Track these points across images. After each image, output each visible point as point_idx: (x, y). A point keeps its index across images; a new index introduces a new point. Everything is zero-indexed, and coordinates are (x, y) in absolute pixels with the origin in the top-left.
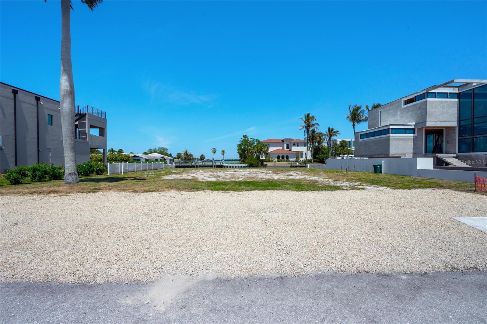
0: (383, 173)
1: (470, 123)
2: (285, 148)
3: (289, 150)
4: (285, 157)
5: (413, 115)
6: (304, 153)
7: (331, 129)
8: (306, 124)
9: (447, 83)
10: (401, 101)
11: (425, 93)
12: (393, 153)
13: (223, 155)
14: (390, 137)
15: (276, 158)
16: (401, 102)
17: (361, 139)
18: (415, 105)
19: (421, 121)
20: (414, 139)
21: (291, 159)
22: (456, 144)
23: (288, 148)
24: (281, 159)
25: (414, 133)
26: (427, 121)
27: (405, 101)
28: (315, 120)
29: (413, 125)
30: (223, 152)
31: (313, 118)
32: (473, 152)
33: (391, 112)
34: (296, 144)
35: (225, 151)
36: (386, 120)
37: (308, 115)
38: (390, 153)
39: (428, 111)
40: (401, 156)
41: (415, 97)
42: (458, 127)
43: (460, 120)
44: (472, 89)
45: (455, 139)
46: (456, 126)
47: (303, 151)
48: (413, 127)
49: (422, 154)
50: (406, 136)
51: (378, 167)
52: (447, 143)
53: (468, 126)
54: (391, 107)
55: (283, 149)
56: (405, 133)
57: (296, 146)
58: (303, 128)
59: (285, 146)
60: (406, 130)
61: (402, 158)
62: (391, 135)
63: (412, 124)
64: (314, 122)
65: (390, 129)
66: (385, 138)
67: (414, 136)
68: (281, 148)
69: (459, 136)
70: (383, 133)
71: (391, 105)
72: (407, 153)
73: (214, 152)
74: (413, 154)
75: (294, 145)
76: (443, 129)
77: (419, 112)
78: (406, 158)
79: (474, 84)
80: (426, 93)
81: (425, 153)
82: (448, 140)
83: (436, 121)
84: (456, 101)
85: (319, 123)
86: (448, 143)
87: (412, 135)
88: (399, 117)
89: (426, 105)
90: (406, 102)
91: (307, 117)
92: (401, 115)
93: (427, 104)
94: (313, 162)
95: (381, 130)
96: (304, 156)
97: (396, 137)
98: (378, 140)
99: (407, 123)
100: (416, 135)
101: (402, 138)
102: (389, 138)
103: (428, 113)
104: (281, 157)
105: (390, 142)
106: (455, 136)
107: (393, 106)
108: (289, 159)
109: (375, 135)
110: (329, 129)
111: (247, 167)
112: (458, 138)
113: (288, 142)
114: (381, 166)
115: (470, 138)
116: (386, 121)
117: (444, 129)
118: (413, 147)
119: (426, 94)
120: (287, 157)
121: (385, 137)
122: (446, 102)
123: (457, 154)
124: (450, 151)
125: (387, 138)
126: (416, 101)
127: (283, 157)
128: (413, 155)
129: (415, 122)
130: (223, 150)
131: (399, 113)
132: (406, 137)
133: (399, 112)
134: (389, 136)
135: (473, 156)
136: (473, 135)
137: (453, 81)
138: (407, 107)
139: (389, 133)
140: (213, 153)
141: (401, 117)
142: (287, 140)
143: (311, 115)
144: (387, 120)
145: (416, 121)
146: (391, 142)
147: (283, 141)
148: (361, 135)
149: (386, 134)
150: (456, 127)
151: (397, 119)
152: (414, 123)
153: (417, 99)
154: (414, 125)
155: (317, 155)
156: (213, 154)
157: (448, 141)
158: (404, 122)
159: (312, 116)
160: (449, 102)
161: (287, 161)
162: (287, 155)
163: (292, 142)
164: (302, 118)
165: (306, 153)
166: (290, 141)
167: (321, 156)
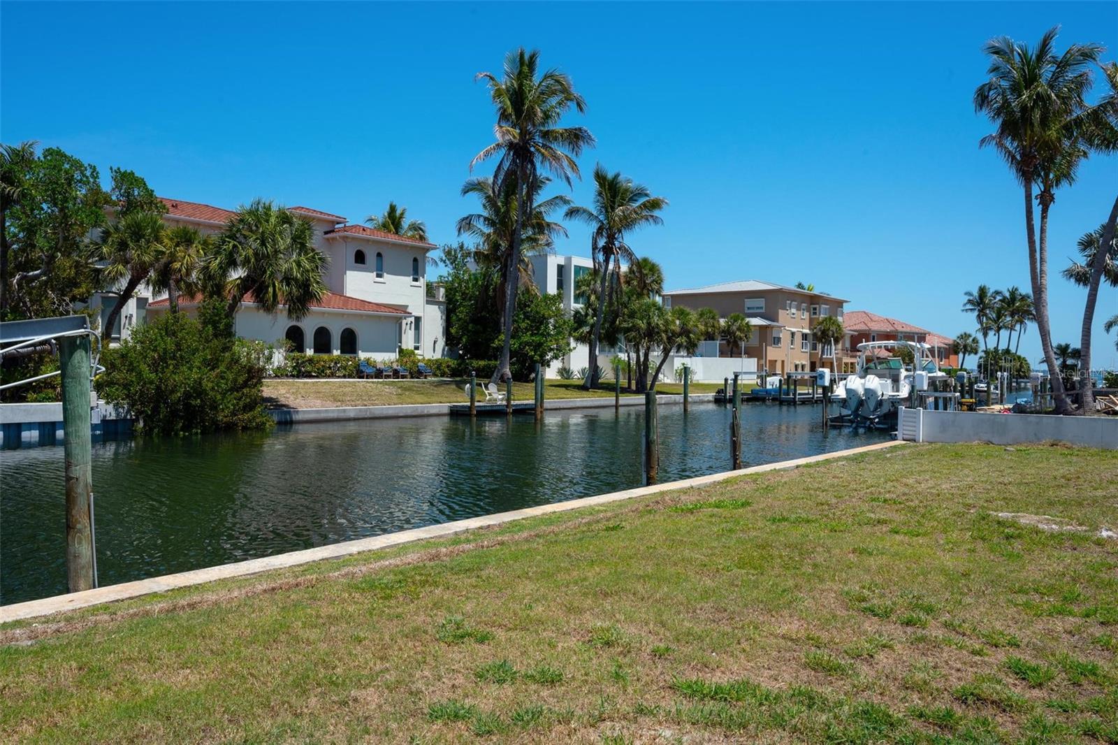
6: (409, 317)
21: (374, 358)
28: (573, 105)
34: (371, 258)
47: (404, 308)
57: (371, 271)
75: (360, 258)
104: (309, 338)
108: (362, 355)
120: (350, 342)
127: (323, 341)
161: (358, 373)
162: (346, 327)
163: (345, 238)
164: (492, 78)
165: (418, 319)
166: (326, 233)
167: (527, 344)
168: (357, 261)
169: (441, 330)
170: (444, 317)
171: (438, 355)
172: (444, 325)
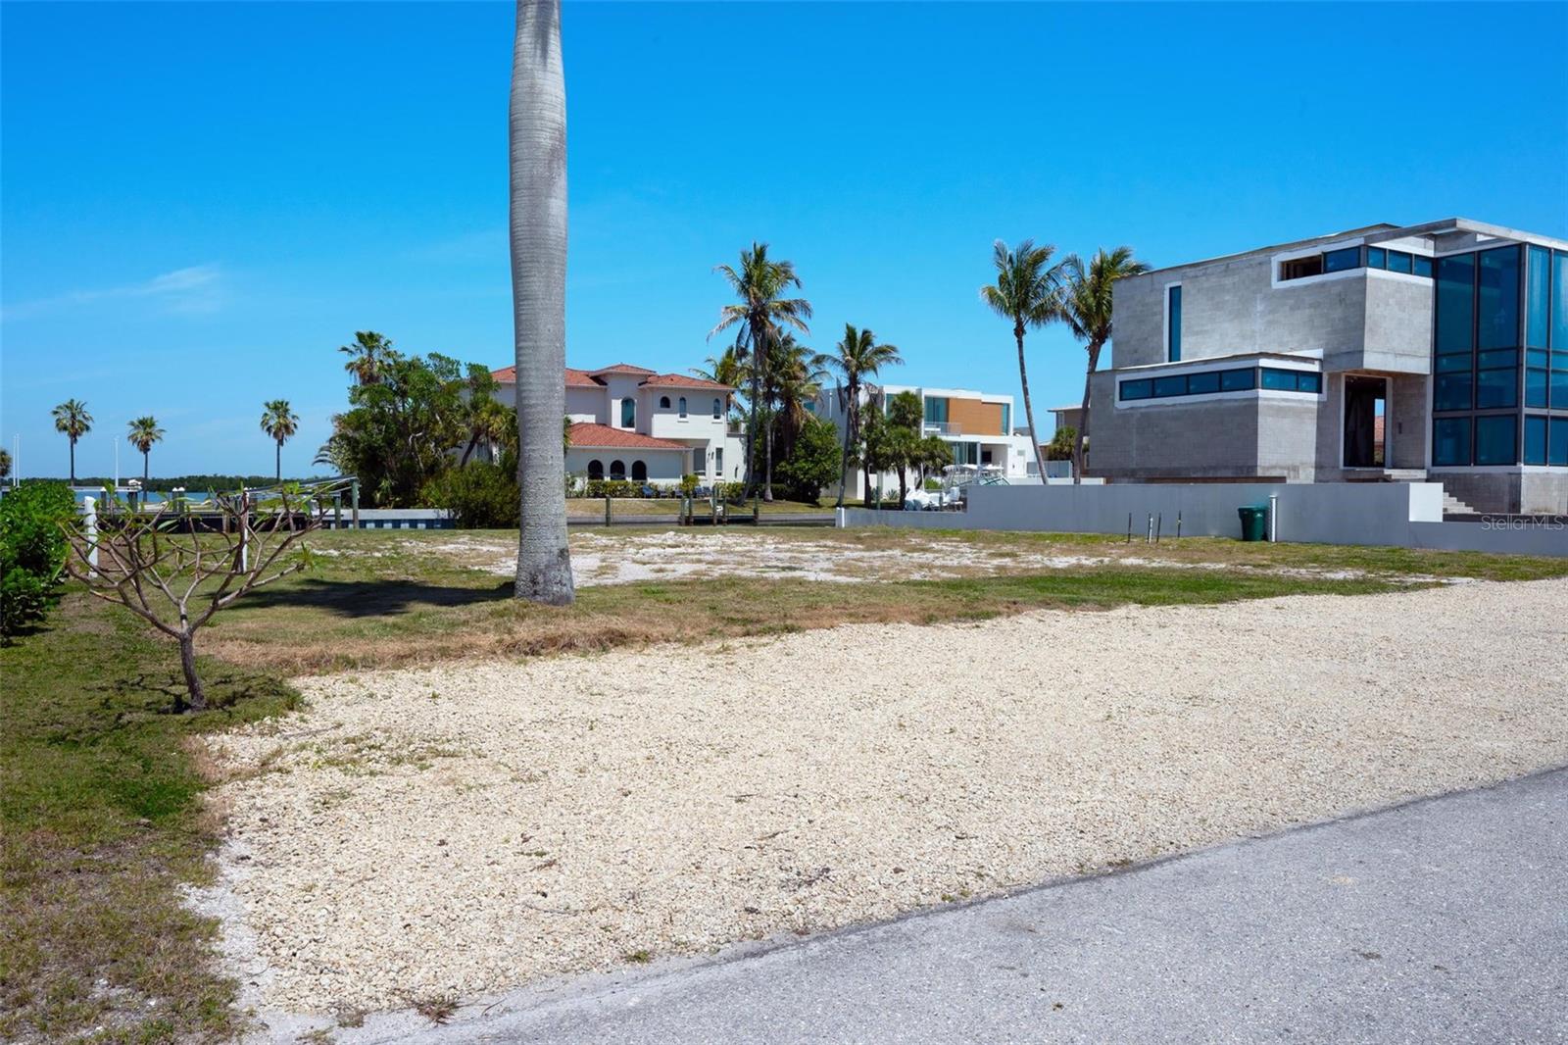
0: (1273, 540)
1: (1468, 368)
2: (616, 421)
3: (633, 430)
4: (629, 469)
5: (1316, 324)
6: (711, 449)
7: (859, 335)
8: (750, 304)
9: (1435, 226)
10: (1270, 262)
11: (1359, 248)
12: (1267, 465)
13: (145, 447)
14: (1260, 402)
15: (581, 475)
16: (1271, 269)
17: (1121, 399)
18: (1323, 285)
19: (1344, 349)
20: (1318, 410)
21: (662, 483)
22: (1427, 432)
23: (628, 422)
24: (607, 479)
25: (1319, 391)
26: (1366, 348)
27: (1283, 263)
28: (793, 282)
29: (1317, 359)
30: (145, 434)
31: (783, 272)
32: (1475, 465)
33: (1227, 298)
34: (675, 402)
35: (158, 426)
36: (1206, 328)
37: (760, 255)
38: (1259, 463)
39: (1367, 313)
40: (1285, 473)
41: (1325, 254)
42: (1432, 377)
43: (1437, 356)
44: (1473, 253)
45: (1423, 419)
46: (1428, 373)
47: (707, 441)
48: (1315, 368)
49: (1338, 467)
50: (1299, 401)
51: (1259, 515)
52: (1397, 430)
53: (1459, 375)
54: (1228, 281)
55: (604, 423)
56: (1297, 389)
57: (676, 413)
58: (734, 320)
59: (616, 407)
60: (1301, 379)
61: (1288, 481)
62: (1262, 393)
63: (1309, 355)
64: (788, 293)
65: (1260, 371)
66: (1236, 404)
67: (1319, 402)
68: (591, 419)
69: (1434, 410)
70: (1227, 383)
71: (1226, 271)
72: (1302, 464)
73: (74, 424)
74: (1316, 468)
75: (665, 403)
76: (1384, 381)
77: (1338, 313)
78: (1297, 482)
79: (1480, 238)
80: (1362, 248)
81: (1345, 465)
82: (1400, 421)
83: (1384, 353)
84: (1428, 287)
85: (810, 302)
86: (1400, 432)
87: (1314, 397)
88: (1258, 325)
89: (1364, 292)
90: (1292, 268)
91: (756, 262)
92: (1270, 317)
93: (1365, 289)
94: (771, 498)
95: (1220, 373)
96: (711, 465)
97: (1275, 403)
98: (1206, 410)
99: (1292, 349)
100: (1324, 396)
101: (1290, 409)
102: (1257, 405)
103: (1367, 321)
104: (607, 468)
105: (1261, 420)
106: (1423, 407)
107: (1236, 279)
108: (650, 480)
109: (1192, 387)
110: (851, 334)
111: (446, 524)
112: (1433, 415)
113: (632, 388)
114: (1266, 512)
115: (1467, 417)
116: (1206, 332)
117: (1389, 380)
118: (1317, 443)
119: (1362, 251)
120: (640, 471)
121: (1236, 400)
122: (1409, 285)
123: (1428, 471)
124: (1407, 461)
125: (1245, 403)
126: (1326, 272)
127: (618, 468)
128: (1316, 473)
129: (1322, 350)
130: (147, 416)
131: (1260, 307)
132: (1299, 405)
133: (1258, 302)
134: (1257, 399)
135: (1477, 477)
136: (1477, 408)
137: (1453, 223)
138: (1293, 290)
139: (1254, 387)
140: (65, 437)
141: (1270, 323)
142: (624, 374)
143: (772, 258)
144: (1209, 327)
145: (1327, 344)
146: (1265, 423)
147: (598, 379)
148: (1121, 383)
149: (1244, 390)
150: (1425, 376)
151: (1254, 332)
152: (1318, 353)
153: (1330, 265)
154: (1320, 360)
155: (783, 464)
156: (68, 440)
157: (1400, 425)
158: (1281, 344)
159: (783, 265)
160: (1414, 287)
161: (640, 494)
162: (636, 460)
163: (652, 389)
164: (727, 268)
165: (719, 451)
166: (640, 385)
167: (800, 469)
168: (662, 406)
169: (743, 458)
170: (745, 448)
171: (740, 479)
172: (745, 454)
